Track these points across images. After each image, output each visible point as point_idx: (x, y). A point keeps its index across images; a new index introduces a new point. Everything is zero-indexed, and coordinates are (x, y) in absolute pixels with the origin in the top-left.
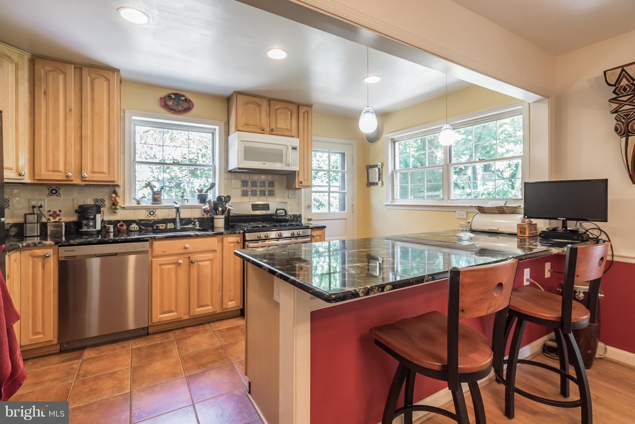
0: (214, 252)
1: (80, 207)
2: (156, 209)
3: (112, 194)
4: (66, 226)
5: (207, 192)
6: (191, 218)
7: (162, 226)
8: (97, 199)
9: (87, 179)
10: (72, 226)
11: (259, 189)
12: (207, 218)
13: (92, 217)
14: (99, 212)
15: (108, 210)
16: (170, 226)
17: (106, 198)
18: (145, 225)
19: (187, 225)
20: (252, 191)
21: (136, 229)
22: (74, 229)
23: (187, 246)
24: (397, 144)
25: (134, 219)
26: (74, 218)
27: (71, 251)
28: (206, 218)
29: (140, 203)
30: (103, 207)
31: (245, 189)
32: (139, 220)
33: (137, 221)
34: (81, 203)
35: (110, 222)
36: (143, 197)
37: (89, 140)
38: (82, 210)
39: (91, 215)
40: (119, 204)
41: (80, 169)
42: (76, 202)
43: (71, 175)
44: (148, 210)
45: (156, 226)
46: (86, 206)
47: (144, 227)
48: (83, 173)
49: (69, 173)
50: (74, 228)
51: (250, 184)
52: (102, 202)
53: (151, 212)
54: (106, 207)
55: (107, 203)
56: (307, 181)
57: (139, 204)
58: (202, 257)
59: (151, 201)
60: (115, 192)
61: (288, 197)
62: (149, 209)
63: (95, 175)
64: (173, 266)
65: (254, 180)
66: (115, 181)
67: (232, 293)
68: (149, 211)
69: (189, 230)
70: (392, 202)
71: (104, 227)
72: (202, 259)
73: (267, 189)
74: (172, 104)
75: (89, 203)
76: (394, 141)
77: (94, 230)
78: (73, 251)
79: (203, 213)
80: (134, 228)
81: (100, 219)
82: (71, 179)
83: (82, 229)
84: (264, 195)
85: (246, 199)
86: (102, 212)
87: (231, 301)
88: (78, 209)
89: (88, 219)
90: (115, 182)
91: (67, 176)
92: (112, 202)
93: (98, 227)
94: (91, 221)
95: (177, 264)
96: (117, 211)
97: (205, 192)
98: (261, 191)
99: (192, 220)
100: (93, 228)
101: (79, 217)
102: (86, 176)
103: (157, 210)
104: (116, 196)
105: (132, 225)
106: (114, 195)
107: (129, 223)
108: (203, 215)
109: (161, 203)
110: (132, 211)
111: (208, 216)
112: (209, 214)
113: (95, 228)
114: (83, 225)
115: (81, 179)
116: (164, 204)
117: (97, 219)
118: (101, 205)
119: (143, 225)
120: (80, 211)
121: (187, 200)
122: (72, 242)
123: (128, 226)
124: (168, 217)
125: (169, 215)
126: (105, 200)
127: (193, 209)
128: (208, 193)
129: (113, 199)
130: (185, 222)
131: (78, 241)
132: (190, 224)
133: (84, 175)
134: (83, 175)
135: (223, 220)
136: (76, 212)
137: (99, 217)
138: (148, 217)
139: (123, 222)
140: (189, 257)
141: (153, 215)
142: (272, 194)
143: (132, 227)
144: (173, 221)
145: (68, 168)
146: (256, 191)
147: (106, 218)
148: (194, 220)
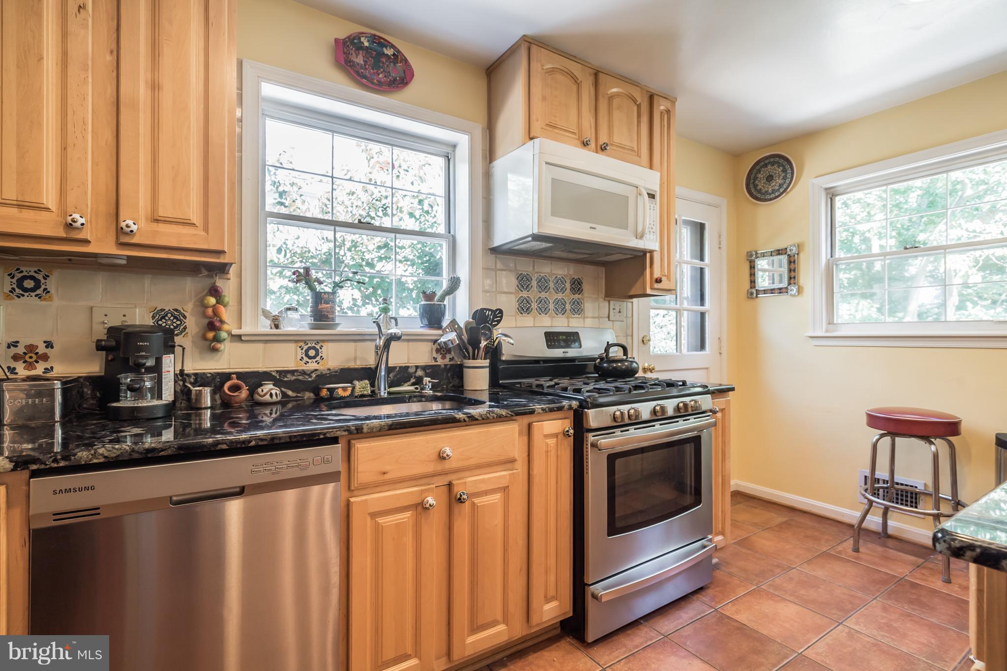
0: (509, 466)
1: (112, 331)
2: (323, 341)
3: (207, 295)
4: (65, 392)
5: (442, 298)
6: (408, 367)
7: (342, 390)
8: (162, 310)
9: (135, 240)
10: (88, 391)
11: (553, 296)
12: (446, 365)
13: (150, 363)
14: (170, 348)
15: (193, 342)
16: (362, 387)
17: (189, 309)
18: (297, 386)
19: (399, 385)
20: (540, 300)
21: (274, 397)
22: (93, 399)
23: (448, 451)
24: (838, 201)
25: (265, 370)
26: (94, 367)
27: (80, 490)
28: (443, 366)
29: (281, 326)
30: (181, 332)
31: (526, 296)
32: (280, 372)
33: (274, 374)
34: (115, 321)
35: (201, 379)
36: (289, 309)
37: (141, 115)
38: (118, 343)
39: (147, 358)
40: (226, 327)
41: (114, 206)
42: (98, 317)
43: (83, 221)
44: (302, 344)
45: (329, 389)
46: (130, 330)
47: (293, 391)
48: (121, 218)
49: (76, 216)
50: (94, 397)
51: (534, 283)
52: (178, 320)
53: (312, 350)
54: (189, 335)
55: (192, 323)
56: (669, 277)
57: (277, 327)
58: (483, 481)
59: (310, 320)
60: (215, 292)
61: (609, 317)
62: (306, 342)
63: (162, 227)
64: (408, 514)
65: (542, 275)
66: (223, 252)
67: (552, 578)
68: (306, 347)
69: (410, 397)
70: (827, 331)
71: (184, 394)
72: (484, 487)
73: (567, 296)
74: (362, 63)
75: (137, 323)
76: (831, 195)
77: (156, 402)
78: (87, 488)
79: (435, 355)
80: (271, 395)
81: (172, 369)
82: (81, 236)
83: (118, 400)
84: (564, 311)
85: (527, 320)
86: (178, 350)
87: (548, 600)
88: (105, 338)
89: (137, 368)
90: (222, 256)
91: (69, 226)
92: (206, 321)
93: (168, 395)
94: (146, 377)
95: (420, 508)
96: (221, 346)
97: (439, 300)
98: (557, 302)
99: (412, 370)
100: (152, 398)
101: (108, 362)
102: (134, 228)
103: (325, 345)
104: (218, 302)
105: (262, 385)
106: (212, 301)
107: (255, 379)
108: (435, 359)
109: (334, 326)
110: (261, 346)
111: (447, 361)
112: (448, 356)
113: (160, 397)
114: (124, 388)
115: (117, 238)
116: (343, 328)
117: (165, 368)
118: (176, 327)
119: (289, 385)
120: (114, 343)
121: (396, 319)
122: (83, 455)
123: (252, 392)
124: (352, 365)
125: (355, 359)
126: (186, 314)
127: (411, 344)
128: (446, 302)
129: (210, 311)
130: (395, 376)
131: (104, 450)
132: (406, 382)
133: (128, 226)
134: (123, 225)
135: (486, 372)
136: (99, 347)
137: (169, 365)
138: (303, 363)
139: (238, 378)
140: (450, 485)
141: (314, 357)
142: (578, 309)
143: (265, 391)
144: (370, 374)
145: (71, 199)
146: (546, 302)
147: (189, 369)
148: (416, 372)
